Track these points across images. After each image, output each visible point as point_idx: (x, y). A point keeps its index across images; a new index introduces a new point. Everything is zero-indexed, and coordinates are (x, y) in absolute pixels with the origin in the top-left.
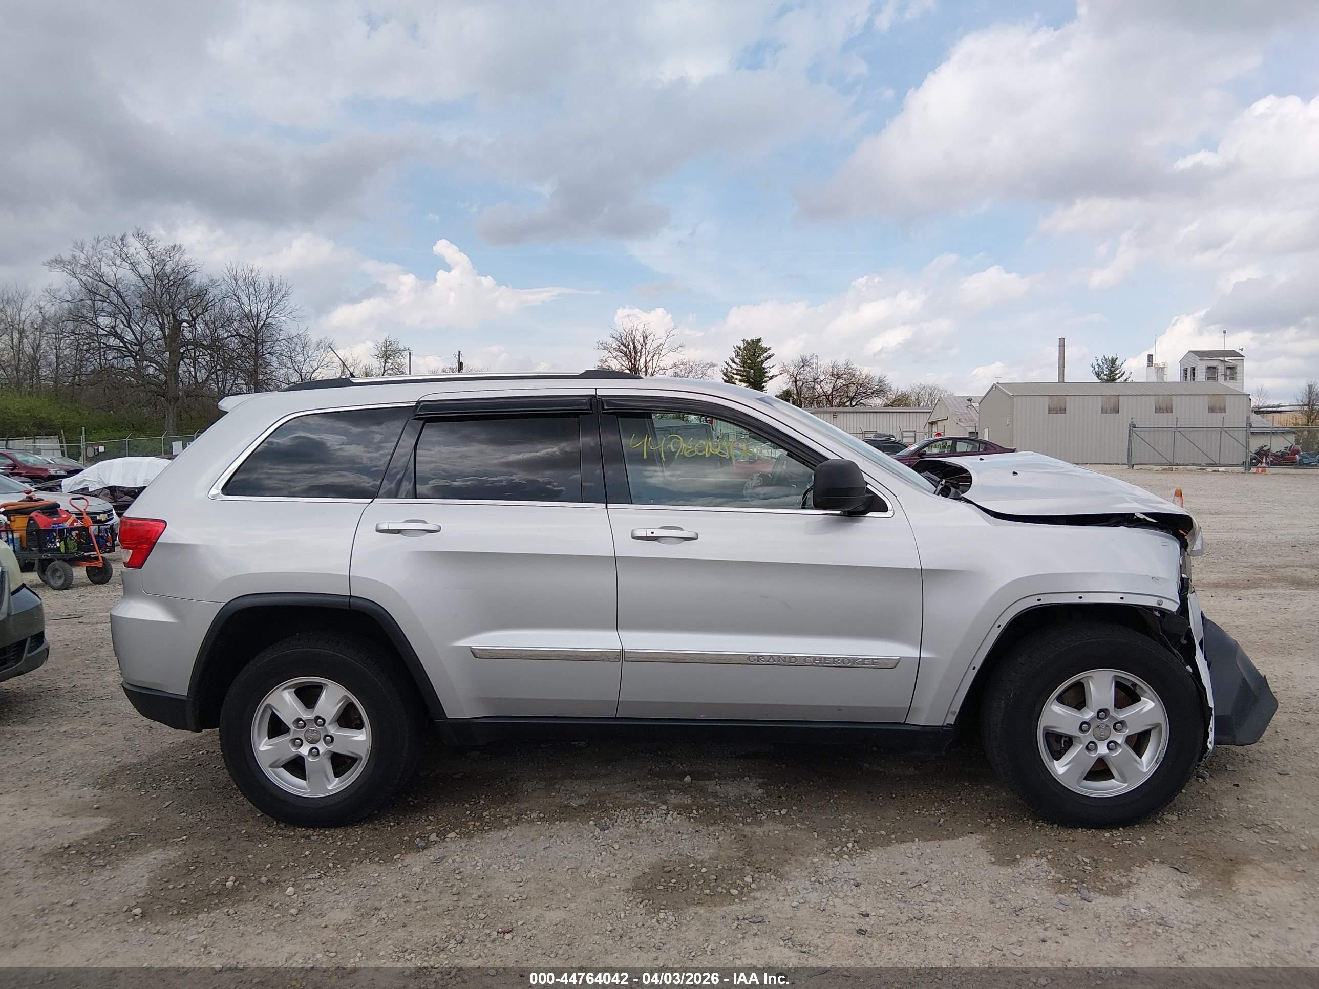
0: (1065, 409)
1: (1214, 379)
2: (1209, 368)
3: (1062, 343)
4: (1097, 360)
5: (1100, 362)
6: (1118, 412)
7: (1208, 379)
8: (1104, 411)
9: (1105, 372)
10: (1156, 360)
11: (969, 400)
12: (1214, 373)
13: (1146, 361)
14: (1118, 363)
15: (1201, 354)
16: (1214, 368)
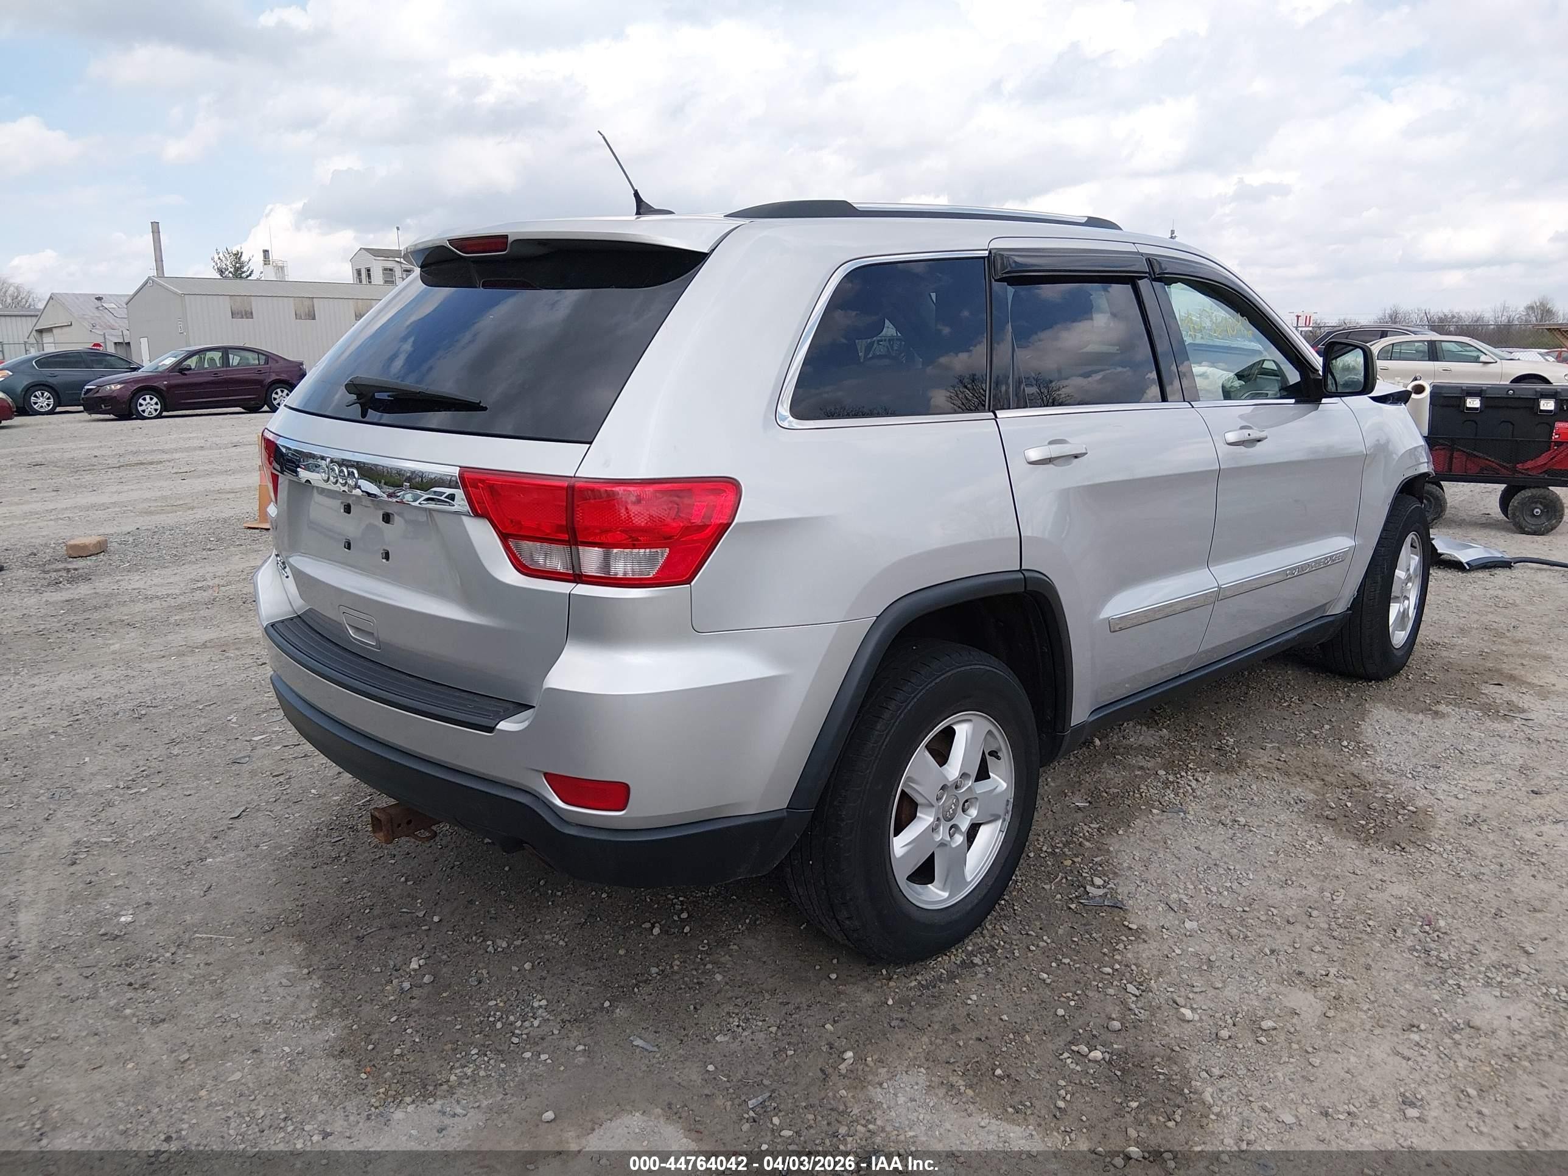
0: (252, 313)
1: (392, 282)
2: (385, 269)
3: (155, 228)
4: (218, 253)
5: (221, 255)
6: (314, 318)
7: (386, 282)
8: (297, 316)
9: (230, 269)
10: (274, 256)
11: (99, 299)
12: (392, 275)
13: (262, 258)
14: (244, 258)
15: (377, 253)
16: (391, 270)
